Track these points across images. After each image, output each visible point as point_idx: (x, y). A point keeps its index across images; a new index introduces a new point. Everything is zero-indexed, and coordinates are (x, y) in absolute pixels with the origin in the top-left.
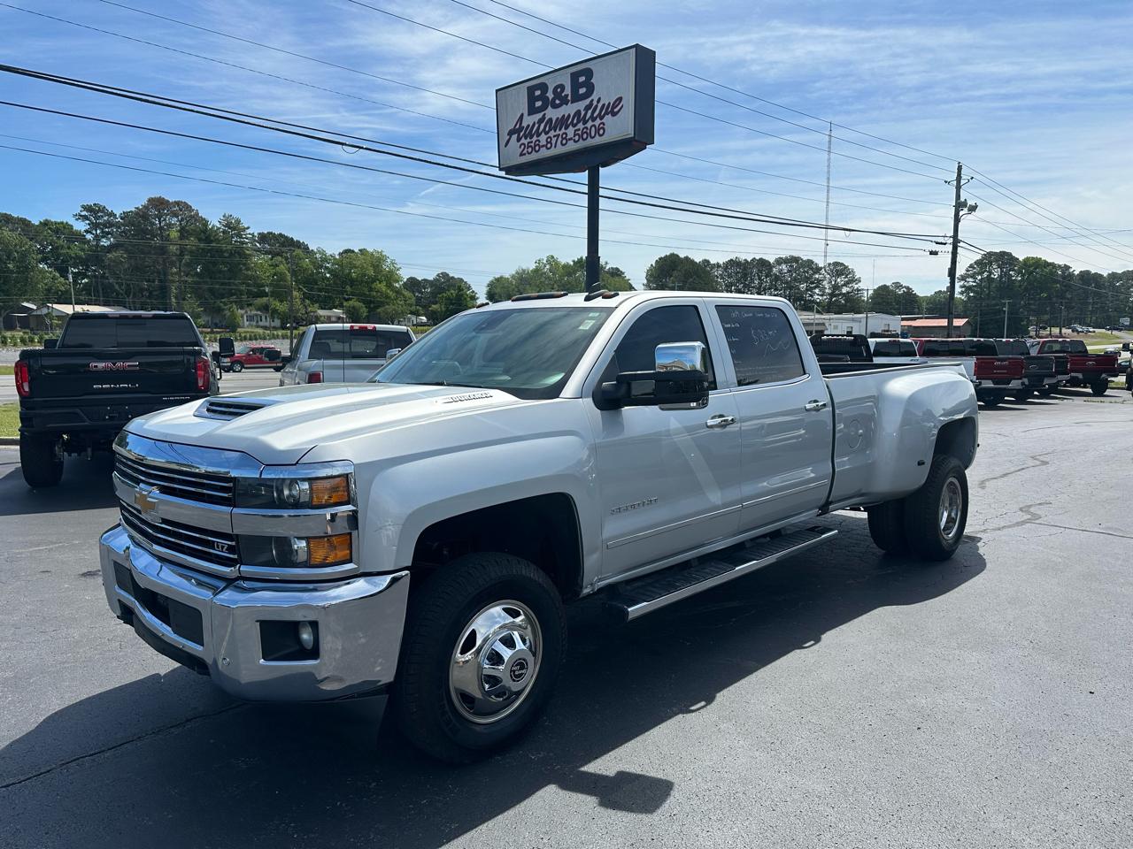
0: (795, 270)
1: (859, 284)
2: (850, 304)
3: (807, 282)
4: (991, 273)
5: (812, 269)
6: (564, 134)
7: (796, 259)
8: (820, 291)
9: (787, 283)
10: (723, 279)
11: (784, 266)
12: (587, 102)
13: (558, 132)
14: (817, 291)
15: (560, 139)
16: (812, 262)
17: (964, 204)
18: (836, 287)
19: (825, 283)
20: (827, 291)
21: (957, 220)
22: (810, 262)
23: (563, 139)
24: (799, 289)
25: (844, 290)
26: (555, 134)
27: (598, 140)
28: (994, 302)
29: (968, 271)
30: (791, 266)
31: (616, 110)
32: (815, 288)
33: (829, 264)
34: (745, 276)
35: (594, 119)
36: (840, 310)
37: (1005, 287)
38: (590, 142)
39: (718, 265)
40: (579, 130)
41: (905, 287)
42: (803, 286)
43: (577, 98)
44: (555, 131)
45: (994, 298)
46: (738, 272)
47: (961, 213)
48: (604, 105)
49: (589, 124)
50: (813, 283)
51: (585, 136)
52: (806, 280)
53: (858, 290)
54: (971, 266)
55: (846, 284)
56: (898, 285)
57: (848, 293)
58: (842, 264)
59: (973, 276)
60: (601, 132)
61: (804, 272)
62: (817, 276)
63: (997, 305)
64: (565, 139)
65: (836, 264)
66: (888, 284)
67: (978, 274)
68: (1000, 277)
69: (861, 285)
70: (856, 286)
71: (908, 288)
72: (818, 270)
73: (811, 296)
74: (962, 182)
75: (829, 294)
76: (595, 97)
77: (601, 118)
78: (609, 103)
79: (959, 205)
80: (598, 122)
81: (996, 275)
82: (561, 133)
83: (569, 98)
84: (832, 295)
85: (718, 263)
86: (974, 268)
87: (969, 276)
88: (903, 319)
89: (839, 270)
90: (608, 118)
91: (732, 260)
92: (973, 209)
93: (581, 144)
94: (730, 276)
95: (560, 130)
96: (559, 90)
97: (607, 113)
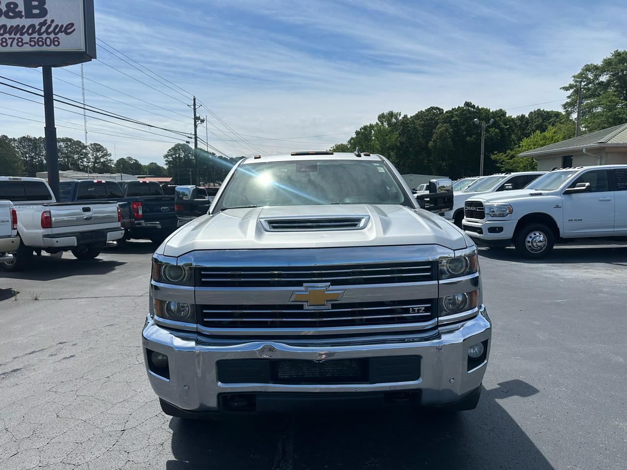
0: (70, 146)
1: (111, 157)
2: (105, 168)
3: (78, 154)
4: (180, 154)
5: (81, 146)
6: (18, 38)
7: (70, 140)
8: (87, 160)
9: (65, 154)
10: (19, 149)
11: (62, 144)
12: (42, 20)
13: (13, 36)
14: (85, 160)
15: (15, 41)
16: (81, 142)
17: (199, 118)
18: (97, 158)
19: (89, 155)
20: (91, 160)
21: (196, 126)
22: (79, 143)
23: (18, 42)
24: (74, 158)
25: (102, 160)
26: (11, 37)
27: (52, 48)
28: (183, 170)
29: (168, 152)
30: (67, 144)
31: (69, 31)
32: (84, 158)
33: (91, 144)
34: (35, 148)
35: (49, 34)
36: (101, 171)
37: (187, 161)
38: (45, 48)
39: (14, 140)
40: (35, 38)
41: (134, 160)
42: (76, 156)
43: (29, 15)
44: (10, 35)
45: (183, 167)
46: (31, 145)
47: (197, 123)
48: (57, 26)
49: (44, 36)
50: (82, 155)
51: (41, 43)
52: (78, 153)
53: (110, 160)
54: (170, 150)
55: (103, 156)
56: (130, 159)
57: (104, 161)
58: (99, 145)
59: (171, 155)
60: (56, 43)
61: (76, 148)
62: (84, 151)
63: (184, 171)
64: (21, 43)
65: (95, 144)
66: (125, 158)
67: (174, 154)
68: (184, 157)
69: (112, 158)
70: (109, 158)
71: (136, 160)
72: (85, 147)
73: (81, 162)
74: (196, 107)
75: (93, 162)
76: (48, 18)
77: (56, 34)
78: (62, 26)
79: (196, 119)
80: (52, 36)
81: (182, 156)
82: (16, 37)
83: (23, 14)
84: (95, 162)
85: (14, 139)
86: (171, 151)
87: (169, 155)
88: (138, 177)
89: (97, 148)
90: (61, 36)
91: (24, 137)
92: (203, 121)
93: (37, 48)
94: (24, 147)
95: (15, 34)
96: (12, 6)
97: (60, 31)
